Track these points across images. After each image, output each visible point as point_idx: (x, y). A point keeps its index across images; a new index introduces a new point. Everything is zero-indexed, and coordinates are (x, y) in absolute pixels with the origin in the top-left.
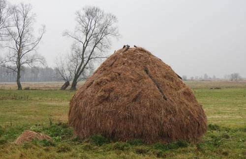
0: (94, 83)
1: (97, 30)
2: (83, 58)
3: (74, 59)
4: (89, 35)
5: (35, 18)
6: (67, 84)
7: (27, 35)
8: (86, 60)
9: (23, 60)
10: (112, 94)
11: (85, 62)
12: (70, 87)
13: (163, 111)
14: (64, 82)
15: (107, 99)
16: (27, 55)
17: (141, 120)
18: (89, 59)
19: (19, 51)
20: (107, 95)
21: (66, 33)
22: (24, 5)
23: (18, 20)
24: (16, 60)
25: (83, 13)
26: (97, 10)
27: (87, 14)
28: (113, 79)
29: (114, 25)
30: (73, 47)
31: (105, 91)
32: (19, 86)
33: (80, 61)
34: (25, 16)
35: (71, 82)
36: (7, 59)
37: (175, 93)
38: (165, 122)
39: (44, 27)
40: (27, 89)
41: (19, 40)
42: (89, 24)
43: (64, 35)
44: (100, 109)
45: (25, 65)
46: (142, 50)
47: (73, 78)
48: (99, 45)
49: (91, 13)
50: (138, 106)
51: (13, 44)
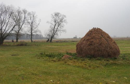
0: (86, 39)
1: (59, 21)
2: (54, 31)
3: (51, 31)
4: (56, 23)
5: (37, 16)
6: (49, 40)
7: (34, 23)
8: (55, 31)
9: (33, 32)
10: (93, 43)
11: (55, 32)
12: (49, 41)
13: (109, 48)
14: (47, 39)
15: (91, 45)
16: (34, 30)
17: (102, 51)
18: (56, 31)
19: (31, 28)
20: (91, 43)
21: (48, 22)
22: (33, 12)
23: (31, 17)
24: (30, 32)
25: (54, 15)
26: (59, 13)
27: (55, 15)
28: (92, 38)
29: (65, 19)
30: (51, 27)
31: (90, 42)
32: (32, 41)
33: (53, 32)
34: (33, 16)
35: (50, 39)
36: (27, 31)
37: (111, 42)
38: (110, 52)
39: (40, 20)
40: (34, 42)
41: (31, 25)
42: (56, 19)
43: (47, 23)
44: (89, 48)
45: (34, 34)
46: (99, 29)
47: (51, 38)
48: (60, 26)
49: (57, 15)
50: (101, 47)
51: (29, 26)
